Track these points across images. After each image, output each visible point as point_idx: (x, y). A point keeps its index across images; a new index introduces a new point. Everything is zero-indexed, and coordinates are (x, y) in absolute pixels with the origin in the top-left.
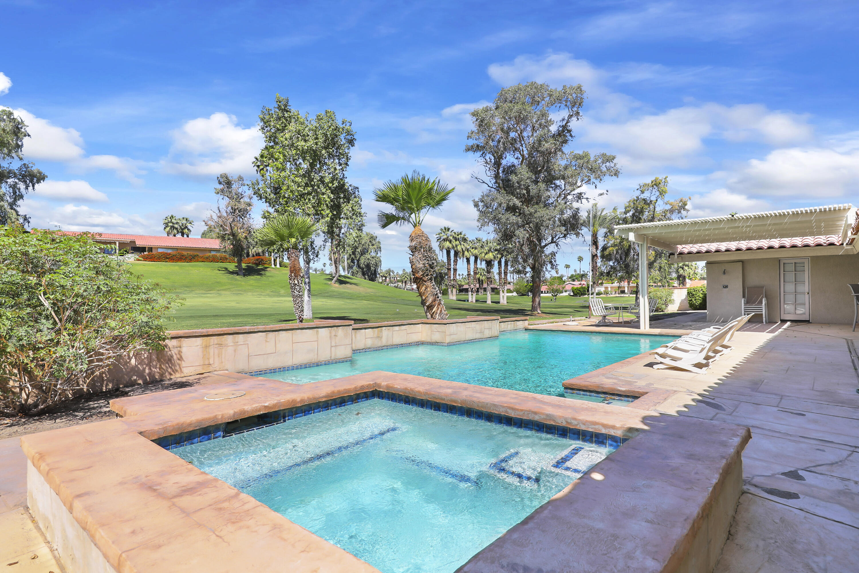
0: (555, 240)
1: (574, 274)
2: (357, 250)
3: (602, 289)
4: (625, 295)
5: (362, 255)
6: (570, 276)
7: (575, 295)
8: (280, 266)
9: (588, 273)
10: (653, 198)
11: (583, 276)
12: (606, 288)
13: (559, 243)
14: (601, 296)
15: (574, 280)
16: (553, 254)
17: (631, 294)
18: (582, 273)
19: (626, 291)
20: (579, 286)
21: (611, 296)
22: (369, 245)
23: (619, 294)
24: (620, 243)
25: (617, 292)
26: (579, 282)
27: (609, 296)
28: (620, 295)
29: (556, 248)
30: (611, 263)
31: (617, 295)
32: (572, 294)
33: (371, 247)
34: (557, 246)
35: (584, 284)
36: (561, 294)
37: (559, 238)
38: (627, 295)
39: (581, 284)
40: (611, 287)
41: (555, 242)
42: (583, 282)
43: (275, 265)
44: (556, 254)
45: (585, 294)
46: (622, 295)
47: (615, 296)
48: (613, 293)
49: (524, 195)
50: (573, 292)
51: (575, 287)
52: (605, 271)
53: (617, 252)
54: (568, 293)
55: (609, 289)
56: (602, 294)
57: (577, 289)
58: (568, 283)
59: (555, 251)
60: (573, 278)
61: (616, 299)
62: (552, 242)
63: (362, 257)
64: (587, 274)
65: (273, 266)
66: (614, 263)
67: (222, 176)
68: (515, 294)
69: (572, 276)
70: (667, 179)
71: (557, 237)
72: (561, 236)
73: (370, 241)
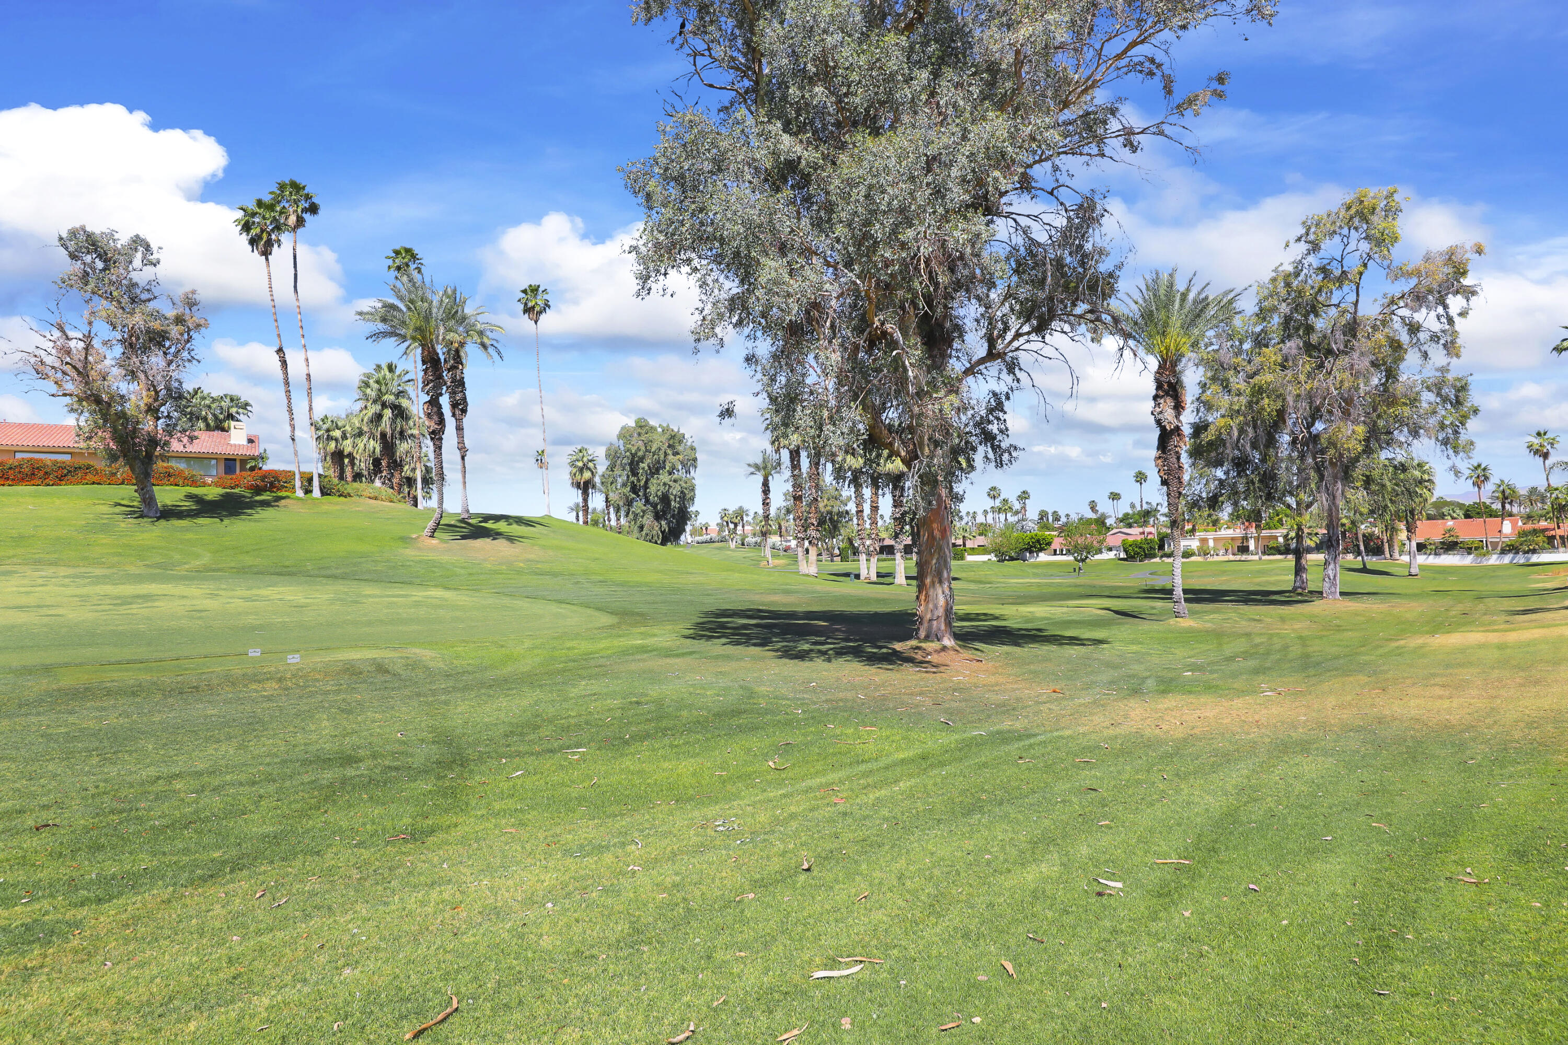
0: (1000, 346)
1: (1130, 512)
2: (641, 465)
3: (1194, 544)
4: (1250, 557)
5: (652, 474)
6: (1120, 516)
7: (1130, 557)
8: (323, 493)
9: (1159, 508)
10: (1353, 263)
11: (1147, 515)
12: (1204, 541)
13: (1023, 357)
14: (1193, 559)
15: (1130, 526)
16: (997, 405)
17: (1264, 553)
18: (1145, 507)
19: (1252, 547)
20: (1139, 538)
21: (1216, 558)
22: (666, 454)
23: (1234, 554)
24: (1250, 404)
25: (1230, 551)
26: (1141, 530)
27: (1210, 559)
28: (1238, 557)
29: (1009, 379)
30: (1220, 473)
31: (1232, 557)
32: (1123, 555)
33: (671, 457)
34: (1011, 371)
35: (1151, 533)
36: (1097, 557)
37: (1018, 335)
38: (1256, 557)
39: (1143, 533)
40: (1215, 539)
41: (1001, 355)
42: (1147, 530)
43: (308, 491)
44: (1007, 405)
45: (1154, 556)
46: (1244, 557)
47: (1226, 558)
48: (1221, 553)
49: (821, 111)
50: (1126, 551)
51: (1131, 539)
52: (1204, 495)
53: (1242, 431)
54: (1114, 552)
55: (1211, 543)
56: (1193, 554)
57: (1135, 544)
58: (1115, 531)
59: (1001, 388)
60: (1126, 521)
61: (1230, 567)
62: (992, 355)
63: (654, 481)
64: (1156, 510)
65: (300, 493)
66: (1227, 473)
67: (73, 233)
68: (993, 557)
69: (1126, 517)
70: (1396, 197)
71: (1009, 336)
72: (1026, 328)
73: (669, 446)
